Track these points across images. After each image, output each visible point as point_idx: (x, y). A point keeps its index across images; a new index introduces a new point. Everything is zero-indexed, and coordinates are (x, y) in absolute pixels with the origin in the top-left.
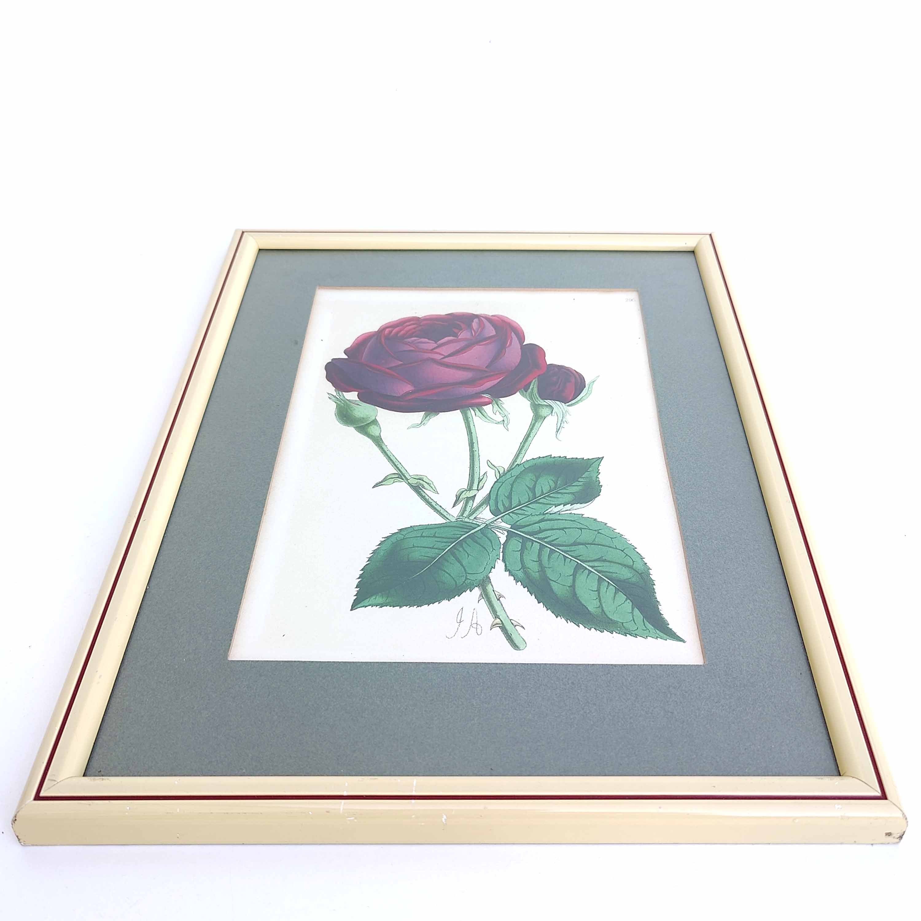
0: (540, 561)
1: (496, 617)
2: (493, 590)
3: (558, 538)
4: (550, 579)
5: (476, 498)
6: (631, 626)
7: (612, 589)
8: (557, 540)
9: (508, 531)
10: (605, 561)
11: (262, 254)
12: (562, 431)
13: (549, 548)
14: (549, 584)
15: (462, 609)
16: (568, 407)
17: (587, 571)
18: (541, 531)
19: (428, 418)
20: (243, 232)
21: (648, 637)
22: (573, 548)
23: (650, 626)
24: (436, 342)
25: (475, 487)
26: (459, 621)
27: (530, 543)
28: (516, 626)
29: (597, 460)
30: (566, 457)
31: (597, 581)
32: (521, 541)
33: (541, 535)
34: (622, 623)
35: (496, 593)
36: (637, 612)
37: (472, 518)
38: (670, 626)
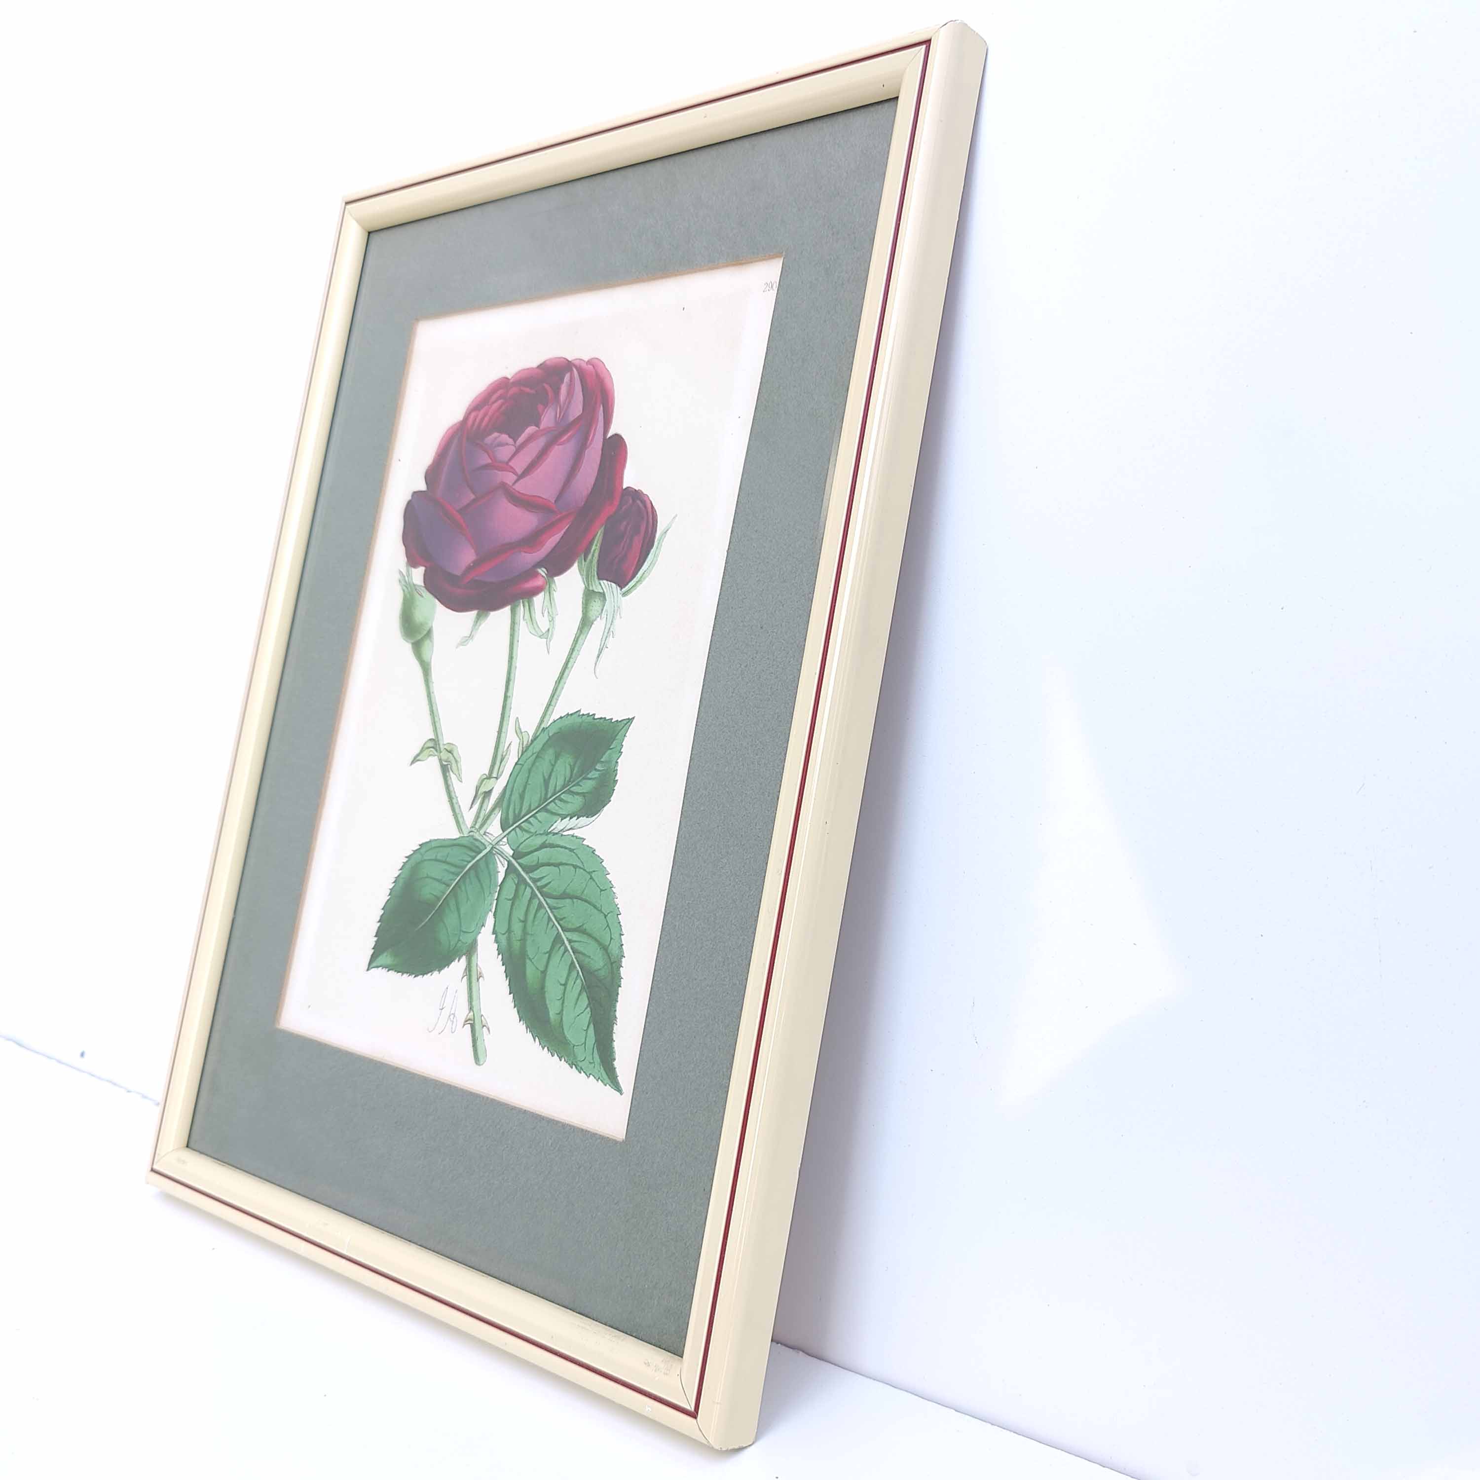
0: (524, 922)
1: (471, 1009)
2: (477, 964)
3: (550, 882)
4: (527, 956)
5: (492, 794)
6: (580, 1053)
7: (578, 986)
8: (548, 886)
9: (509, 862)
10: (585, 932)
11: (372, 239)
12: (604, 653)
13: (539, 899)
14: (526, 965)
15: (447, 988)
16: (623, 598)
17: (563, 948)
18: (538, 866)
19: (478, 624)
20: (345, 204)
21: (591, 1076)
22: (560, 903)
23: (597, 1059)
24: (514, 443)
25: (494, 775)
26: (441, 1008)
27: (524, 887)
28: (484, 1026)
29: (626, 724)
31: (568, 967)
32: (516, 881)
33: (536, 874)
34: (575, 1045)
35: (478, 968)
36: (592, 1029)
37: (482, 832)
38: (616, 1063)
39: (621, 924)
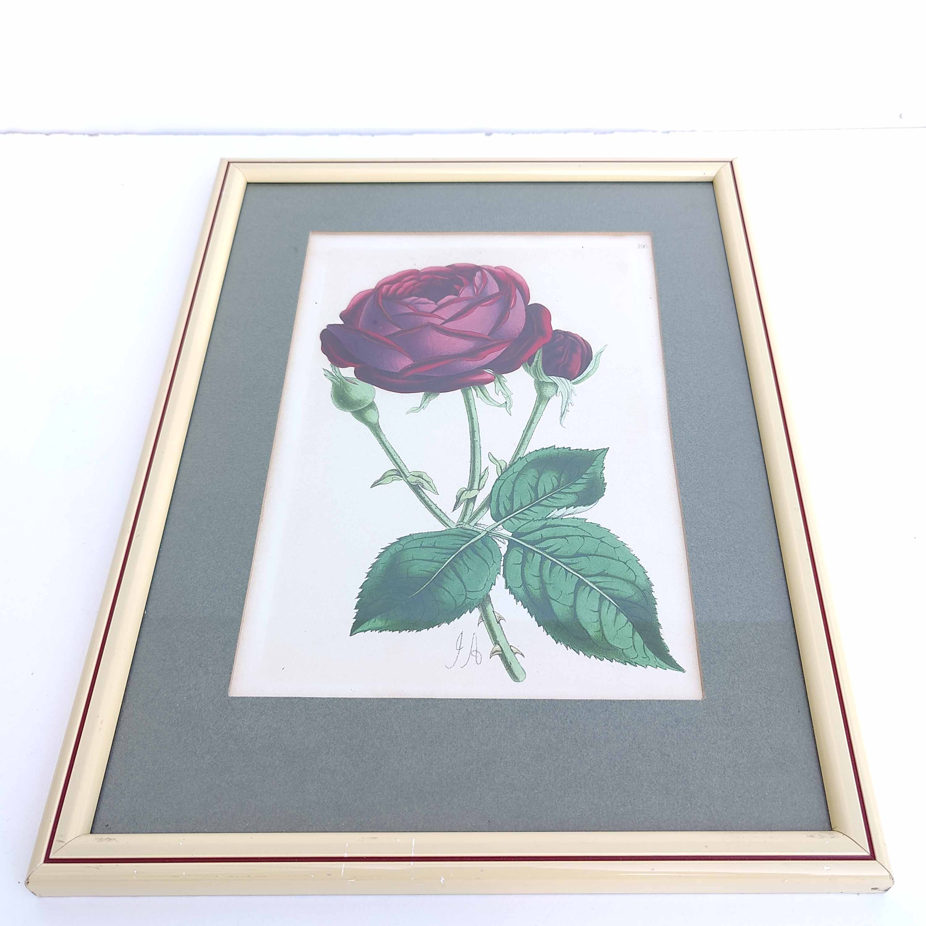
0: (541, 576)
1: (496, 643)
2: (493, 612)
3: (560, 548)
4: (551, 598)
5: (476, 499)
6: (631, 653)
7: (613, 609)
8: (559, 551)
9: (509, 540)
10: (607, 575)
11: (251, 188)
12: (567, 414)
13: (551, 560)
14: (550, 604)
15: (462, 633)
16: (575, 386)
17: (588, 588)
18: (543, 539)
19: (428, 400)
20: (229, 163)
21: (648, 666)
22: (575, 560)
23: (650, 653)
24: (436, 303)
25: (476, 486)
26: (458, 648)
27: (532, 555)
28: (515, 653)
29: (602, 452)
30: (570, 448)
31: (598, 600)
32: (522, 552)
33: (543, 545)
34: (623, 649)
35: (496, 614)
36: (637, 637)
37: (472, 524)
38: (670, 653)
39: (642, 566)
